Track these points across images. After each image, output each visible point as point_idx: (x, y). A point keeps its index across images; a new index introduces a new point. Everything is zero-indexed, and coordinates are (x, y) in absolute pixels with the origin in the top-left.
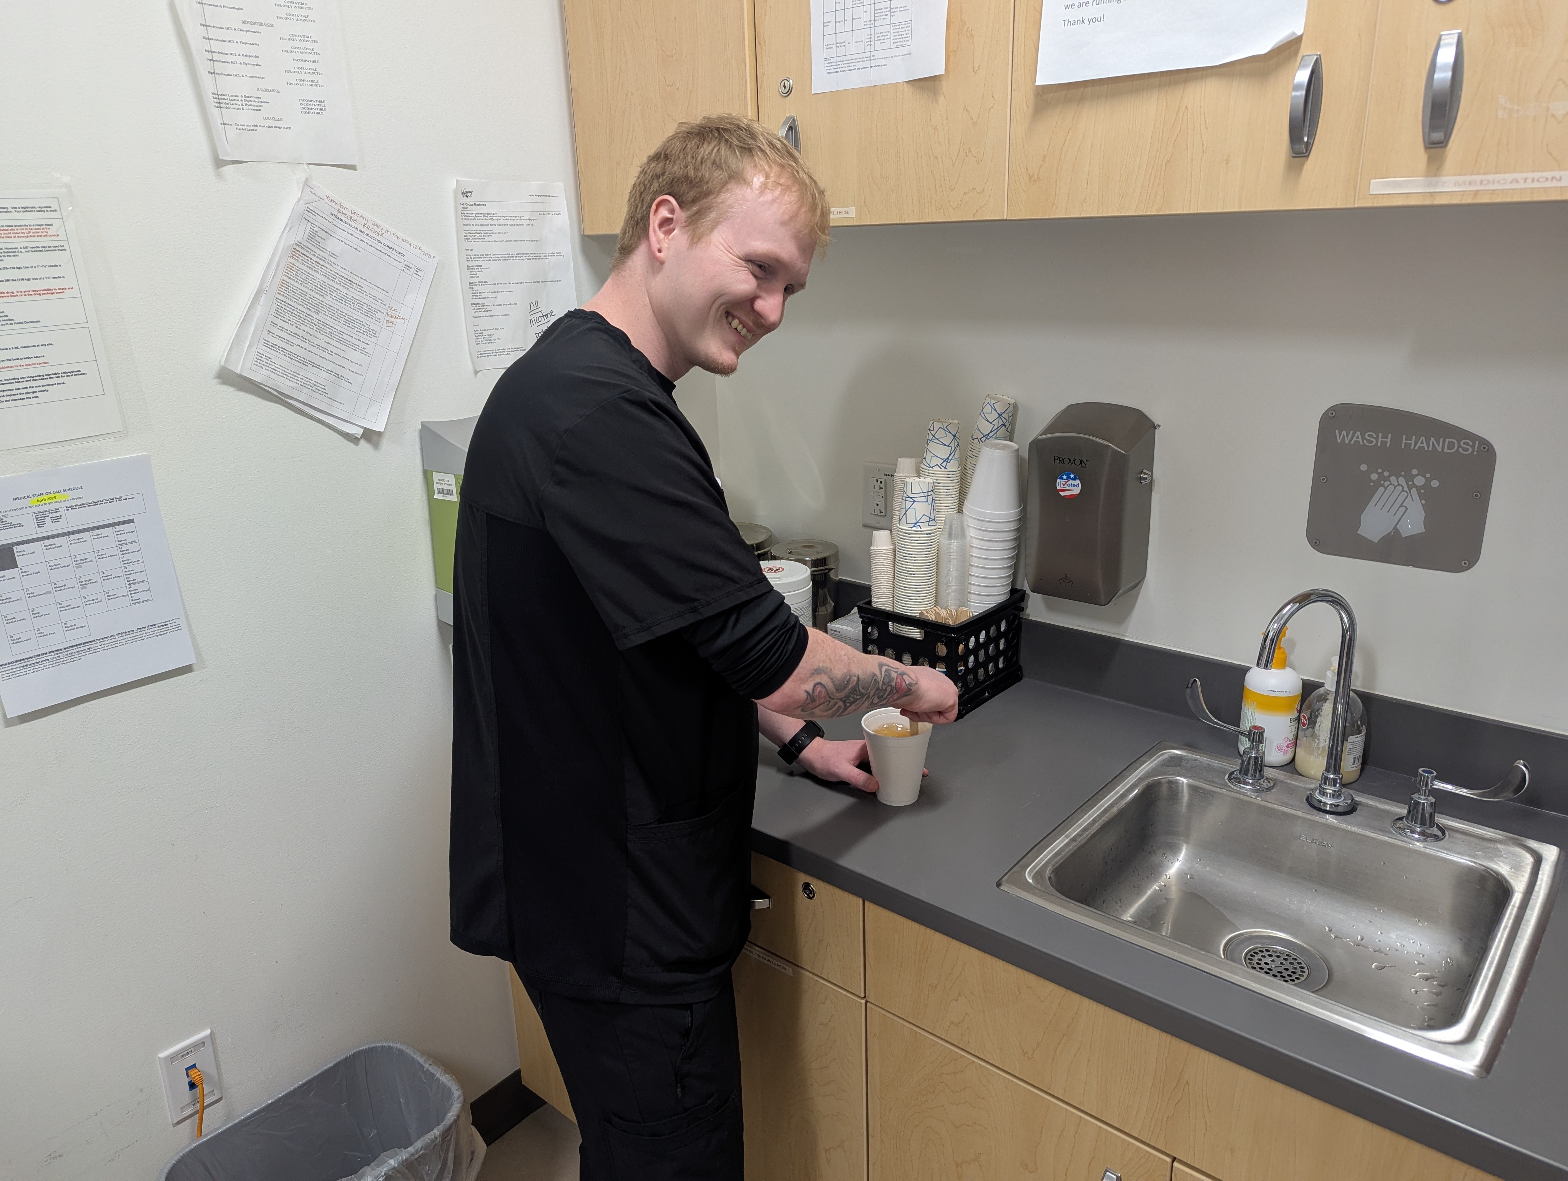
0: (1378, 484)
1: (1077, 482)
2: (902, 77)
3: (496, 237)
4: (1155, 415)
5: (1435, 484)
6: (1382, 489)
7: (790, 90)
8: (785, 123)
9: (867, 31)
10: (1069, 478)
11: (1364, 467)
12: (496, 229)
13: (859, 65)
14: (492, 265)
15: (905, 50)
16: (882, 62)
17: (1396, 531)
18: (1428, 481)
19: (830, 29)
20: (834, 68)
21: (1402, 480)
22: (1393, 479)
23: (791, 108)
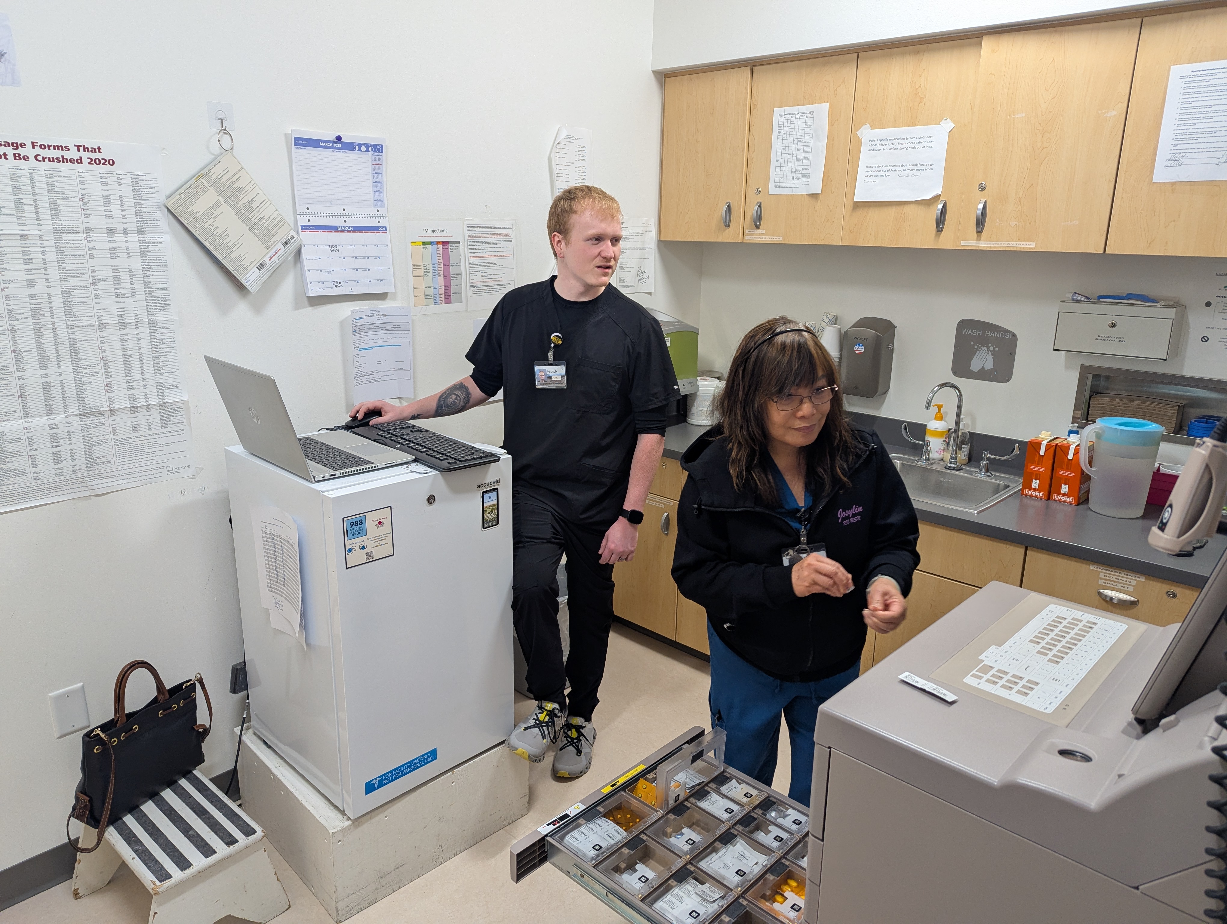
0: (977, 350)
1: (863, 347)
2: (805, 192)
3: (630, 240)
4: (895, 323)
5: (997, 349)
6: (978, 352)
7: (760, 192)
8: (757, 204)
9: (792, 175)
10: (859, 346)
11: (972, 343)
12: (631, 237)
13: (788, 186)
14: (628, 251)
15: (806, 183)
16: (797, 186)
17: (983, 368)
18: (994, 348)
19: (778, 172)
20: (778, 186)
21: (985, 348)
22: (982, 347)
23: (759, 198)
